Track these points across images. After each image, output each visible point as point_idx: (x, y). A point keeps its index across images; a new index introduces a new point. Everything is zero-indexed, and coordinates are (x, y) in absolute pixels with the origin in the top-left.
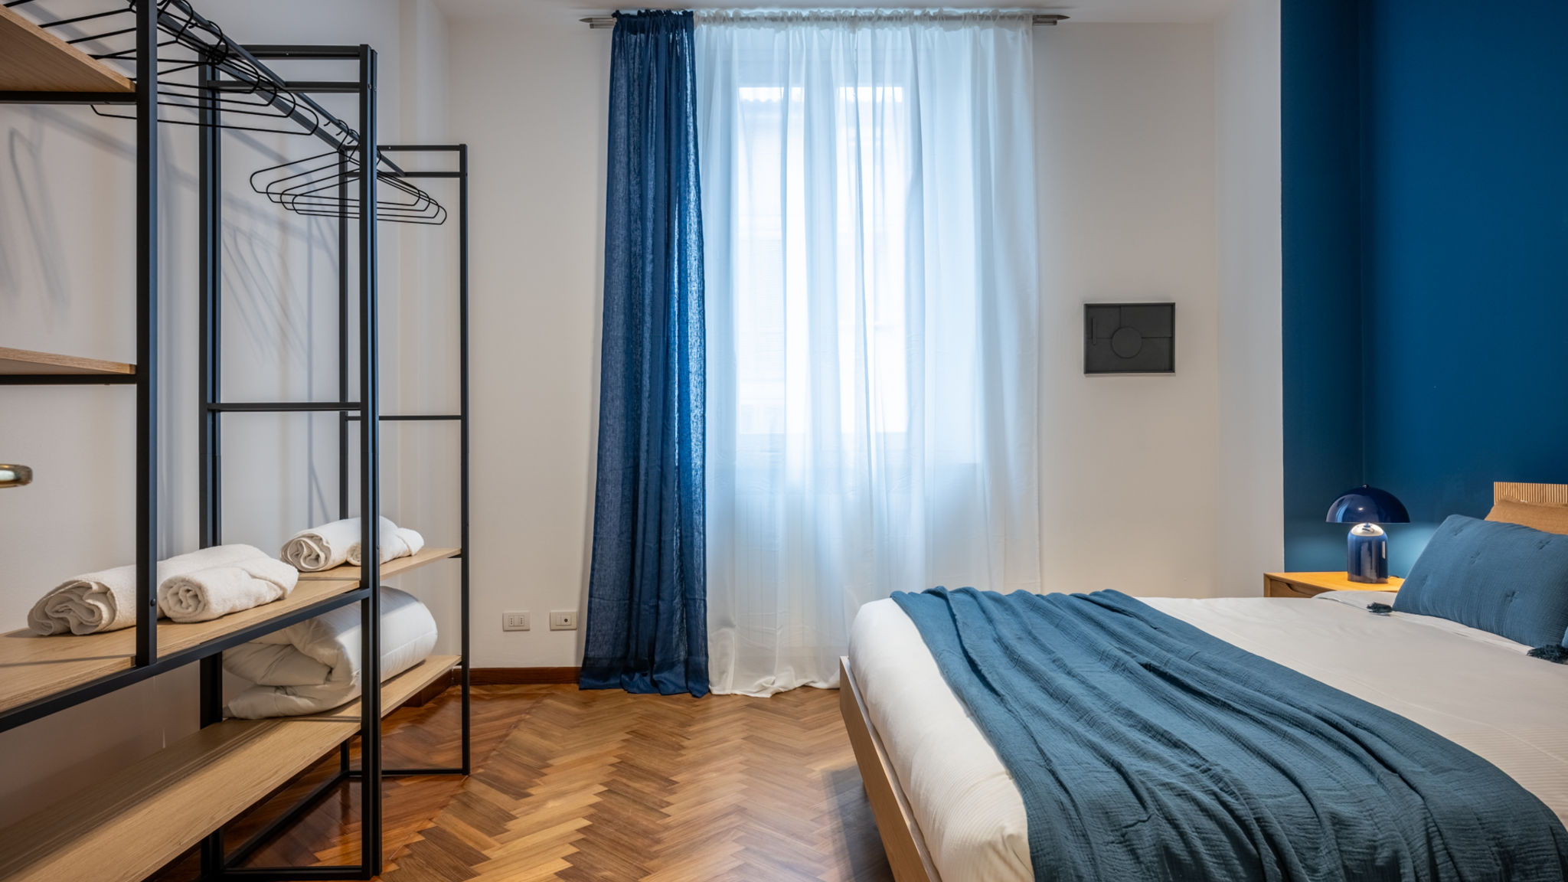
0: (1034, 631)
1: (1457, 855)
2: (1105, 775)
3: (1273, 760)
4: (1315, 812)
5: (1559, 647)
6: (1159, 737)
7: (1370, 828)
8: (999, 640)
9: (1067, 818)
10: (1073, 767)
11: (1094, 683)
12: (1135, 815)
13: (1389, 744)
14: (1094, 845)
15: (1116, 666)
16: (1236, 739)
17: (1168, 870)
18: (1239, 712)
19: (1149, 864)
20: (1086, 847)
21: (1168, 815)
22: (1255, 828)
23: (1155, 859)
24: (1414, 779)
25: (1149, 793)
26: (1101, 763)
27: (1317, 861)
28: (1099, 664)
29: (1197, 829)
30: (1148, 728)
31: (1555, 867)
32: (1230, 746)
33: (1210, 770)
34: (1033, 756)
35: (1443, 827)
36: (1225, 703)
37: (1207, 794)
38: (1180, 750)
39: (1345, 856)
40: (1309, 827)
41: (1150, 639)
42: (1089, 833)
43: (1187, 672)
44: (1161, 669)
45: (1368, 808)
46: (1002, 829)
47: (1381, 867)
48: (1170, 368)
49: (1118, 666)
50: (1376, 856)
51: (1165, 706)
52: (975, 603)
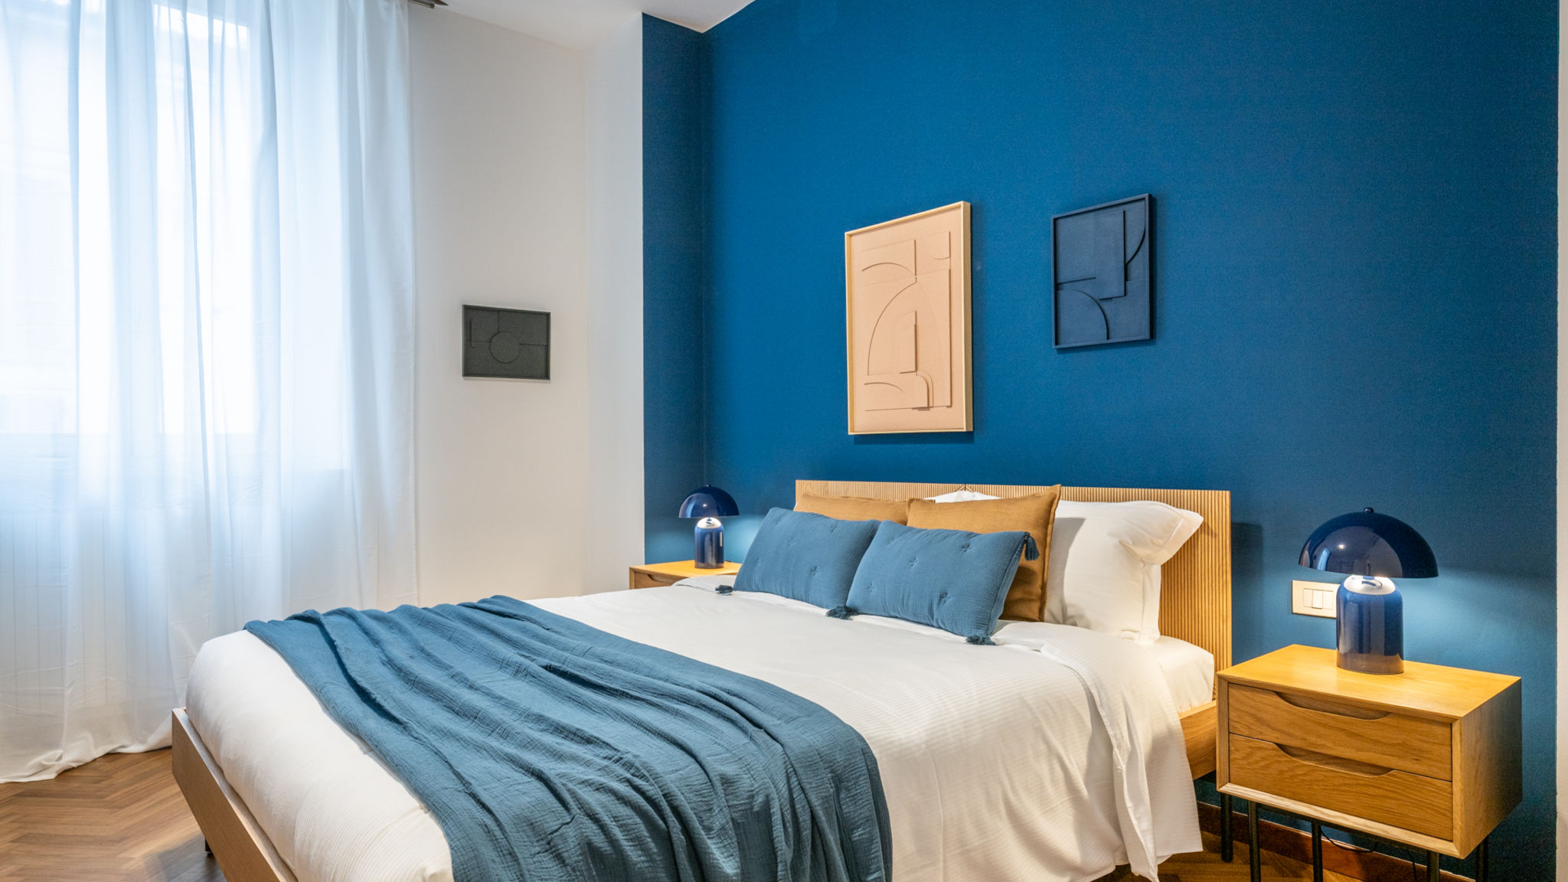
0: (427, 648)
1: (807, 787)
2: (527, 785)
3: (672, 738)
4: (708, 776)
5: (845, 607)
6: (572, 736)
7: (748, 781)
8: (390, 663)
9: (492, 840)
10: (493, 785)
11: (499, 692)
12: (559, 820)
13: (754, 705)
14: (521, 861)
15: (517, 672)
16: (639, 724)
17: (592, 865)
18: (637, 698)
19: (575, 865)
20: (514, 865)
21: (589, 811)
22: (664, 804)
23: (580, 858)
24: (774, 731)
25: (571, 794)
26: (522, 775)
27: (711, 820)
28: (499, 672)
29: (615, 819)
30: (560, 730)
31: (865, 779)
32: (634, 732)
33: (621, 758)
34: (449, 782)
35: (797, 766)
36: (624, 692)
37: (621, 783)
38: (592, 745)
39: (732, 810)
40: (705, 791)
41: (545, 641)
42: (516, 849)
43: (585, 668)
44: (561, 669)
45: (746, 763)
46: (424, 870)
47: (757, 812)
48: (546, 375)
49: (519, 672)
50: (754, 803)
51: (571, 704)
52: (354, 624)
